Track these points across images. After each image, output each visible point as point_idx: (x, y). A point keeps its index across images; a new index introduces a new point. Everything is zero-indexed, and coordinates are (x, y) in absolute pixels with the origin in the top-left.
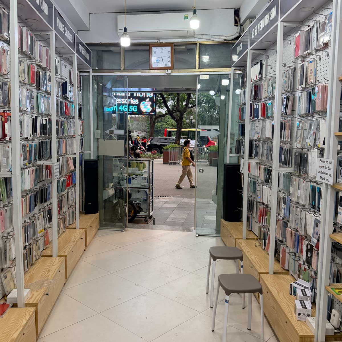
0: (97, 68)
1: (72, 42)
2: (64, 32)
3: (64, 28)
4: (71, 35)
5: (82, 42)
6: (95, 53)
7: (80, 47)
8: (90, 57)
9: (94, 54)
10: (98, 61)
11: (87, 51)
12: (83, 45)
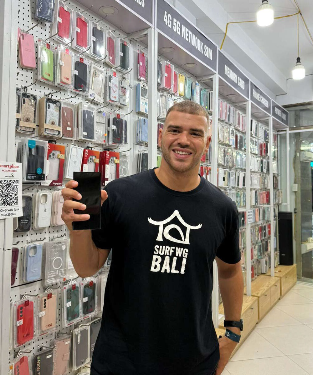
0: (295, 126)
1: (267, 107)
2: (259, 100)
3: (260, 96)
4: (267, 101)
5: (278, 106)
6: (293, 113)
7: (276, 109)
8: (287, 117)
9: (292, 115)
10: (295, 119)
11: (284, 112)
12: (279, 108)
